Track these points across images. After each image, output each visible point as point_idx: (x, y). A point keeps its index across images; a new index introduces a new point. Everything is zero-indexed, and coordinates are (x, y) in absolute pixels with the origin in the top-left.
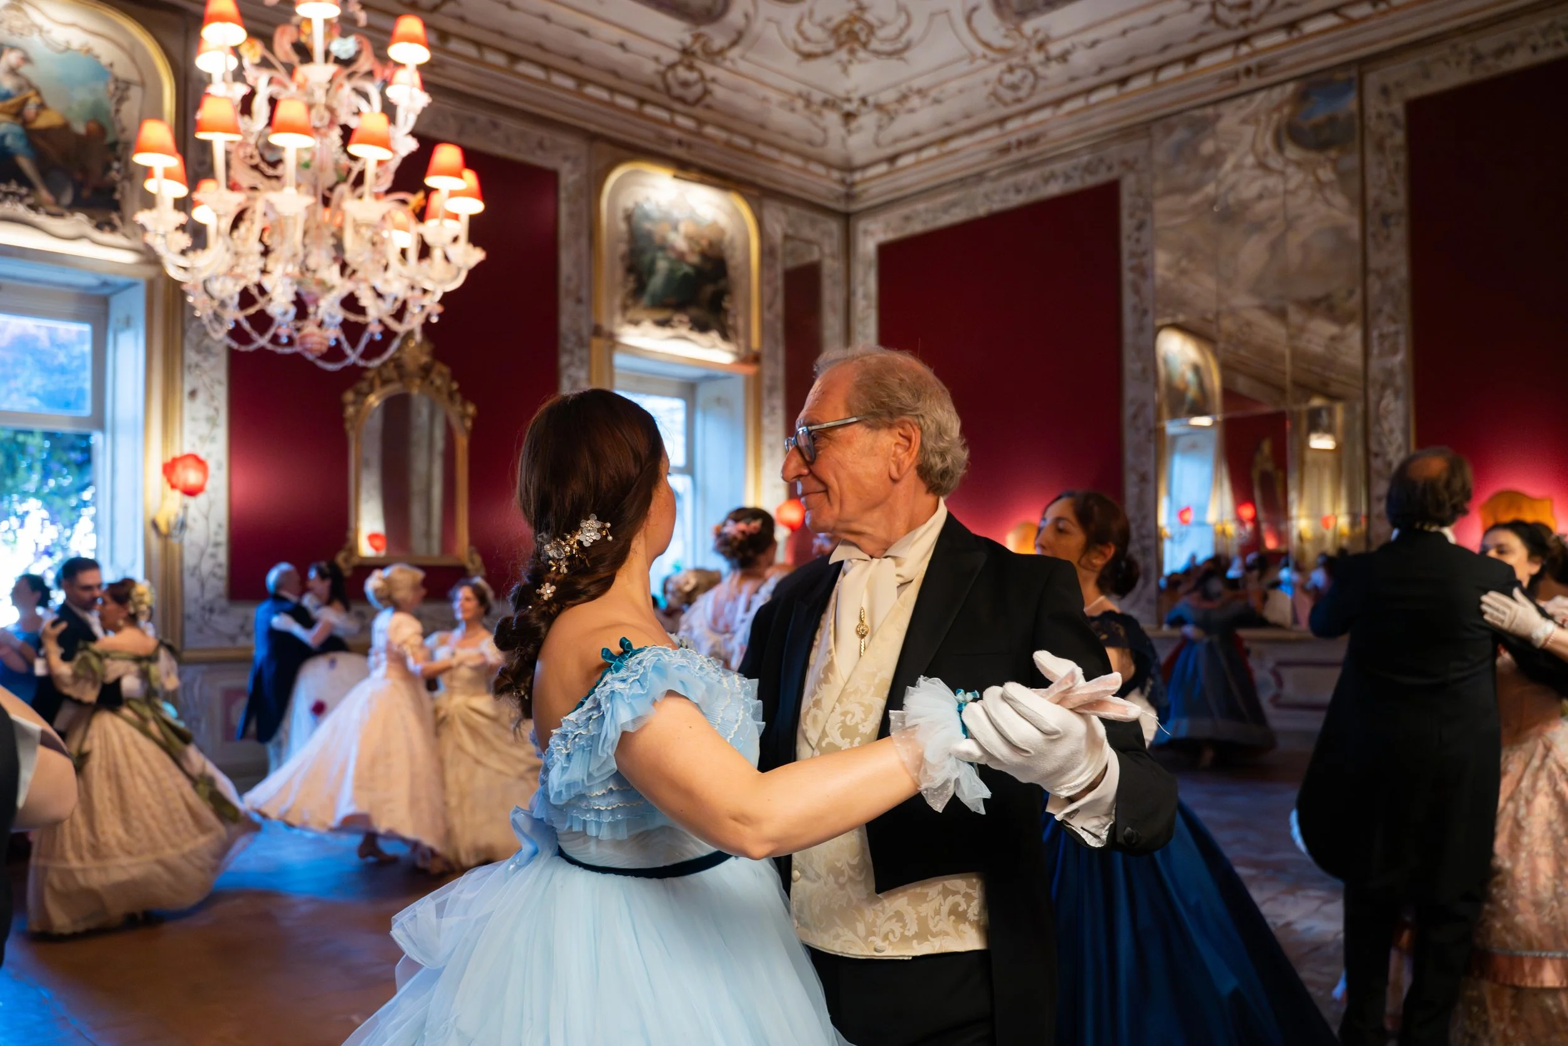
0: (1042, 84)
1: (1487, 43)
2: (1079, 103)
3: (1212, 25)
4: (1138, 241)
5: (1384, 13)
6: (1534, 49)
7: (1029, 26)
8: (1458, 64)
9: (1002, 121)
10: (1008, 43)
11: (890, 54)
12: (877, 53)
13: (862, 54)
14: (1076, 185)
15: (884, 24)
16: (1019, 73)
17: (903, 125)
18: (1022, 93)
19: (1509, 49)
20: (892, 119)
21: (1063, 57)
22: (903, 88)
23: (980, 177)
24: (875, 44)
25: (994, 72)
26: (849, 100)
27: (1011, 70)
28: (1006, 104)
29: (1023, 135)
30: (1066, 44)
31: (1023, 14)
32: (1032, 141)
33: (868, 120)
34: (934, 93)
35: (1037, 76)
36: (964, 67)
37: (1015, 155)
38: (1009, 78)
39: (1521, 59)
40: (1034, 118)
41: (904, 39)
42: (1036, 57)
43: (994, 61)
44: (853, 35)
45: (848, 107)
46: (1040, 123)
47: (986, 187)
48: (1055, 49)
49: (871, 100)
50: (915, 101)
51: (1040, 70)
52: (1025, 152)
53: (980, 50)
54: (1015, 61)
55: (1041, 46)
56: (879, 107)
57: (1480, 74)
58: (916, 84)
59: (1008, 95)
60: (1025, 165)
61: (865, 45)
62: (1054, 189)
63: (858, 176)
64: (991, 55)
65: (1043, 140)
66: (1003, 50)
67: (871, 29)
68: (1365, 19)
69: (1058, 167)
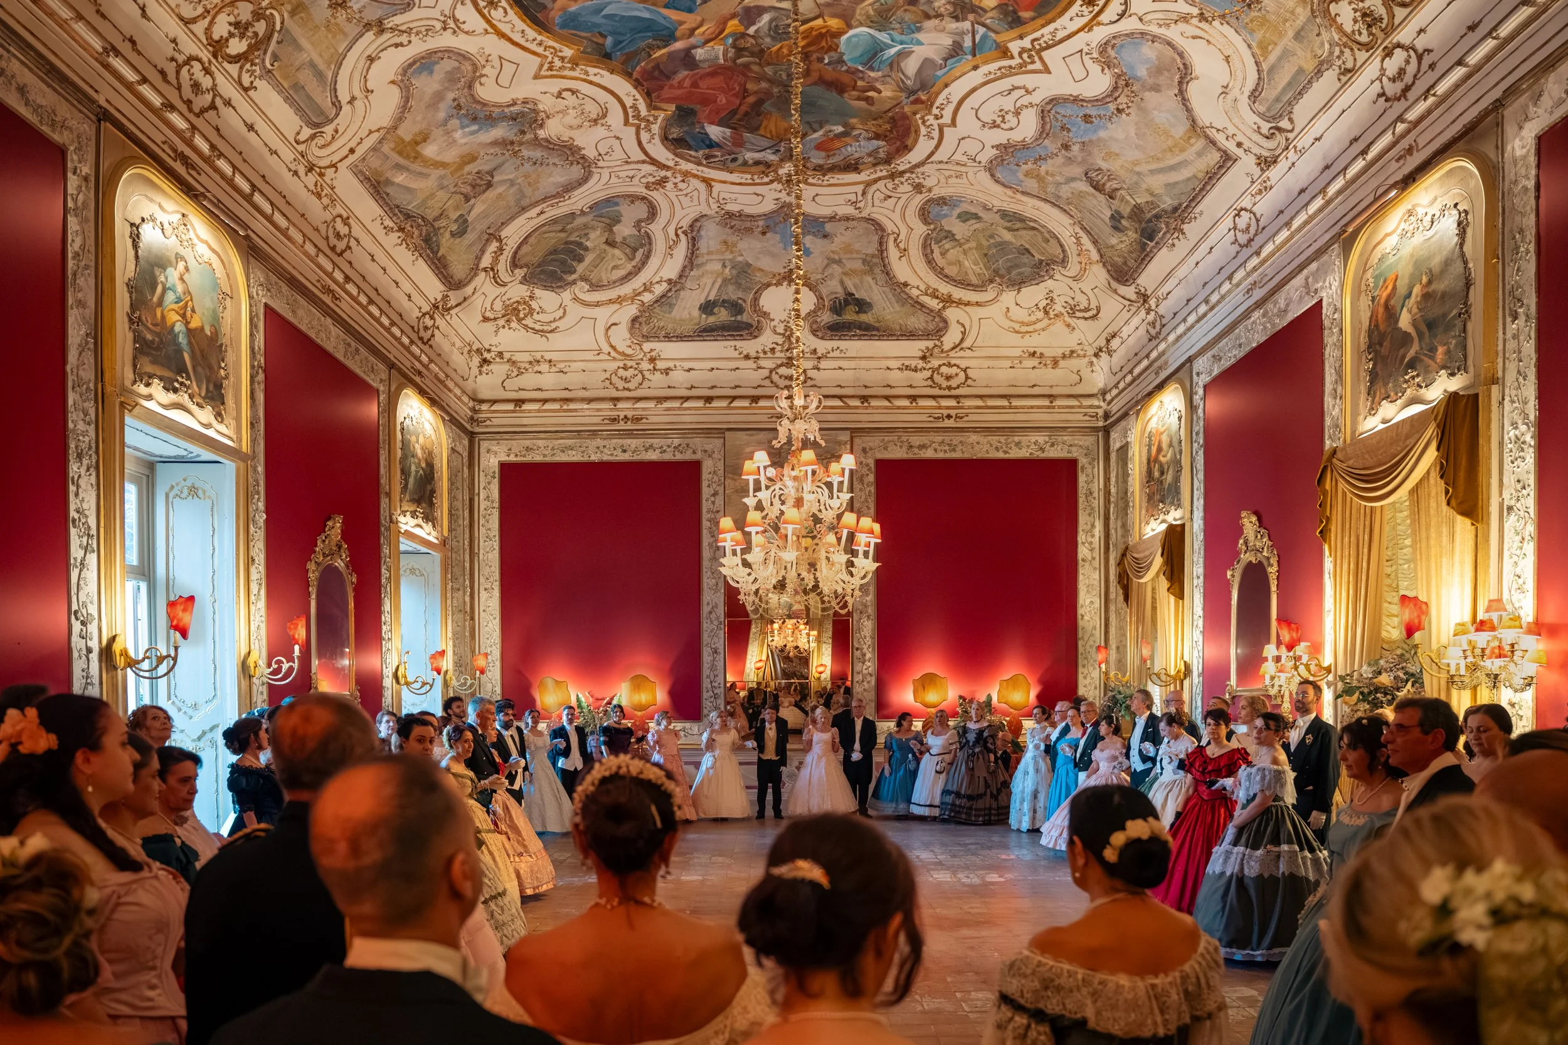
0: (646, 384)
1: (916, 440)
2: (676, 404)
3: (767, 383)
4: (713, 503)
5: (866, 408)
6: (936, 450)
7: (647, 346)
8: (901, 447)
9: (615, 400)
10: (629, 351)
11: (536, 331)
12: (526, 327)
13: (514, 325)
14: (668, 457)
15: (542, 311)
16: (631, 372)
17: (529, 380)
18: (631, 385)
19: (922, 447)
20: (520, 374)
21: (667, 371)
22: (538, 356)
23: (594, 434)
24: (528, 321)
25: (613, 365)
26: (489, 351)
27: (625, 368)
28: (617, 389)
29: (630, 414)
30: (671, 364)
31: (647, 338)
32: (637, 420)
33: (499, 369)
34: (561, 366)
35: (644, 378)
36: (589, 356)
37: (621, 426)
38: (621, 372)
39: (929, 454)
40: (639, 405)
41: (554, 325)
42: (645, 365)
43: (614, 359)
44: (516, 311)
45: (486, 355)
46: (644, 409)
47: (599, 442)
48: (660, 365)
49: (507, 356)
50: (544, 367)
51: (647, 374)
52: (630, 426)
53: (606, 348)
54: (629, 363)
55: (652, 360)
56: (513, 363)
57: (910, 456)
58: (548, 356)
59: (621, 384)
60: (630, 434)
61: (519, 320)
62: (653, 456)
63: (484, 407)
64: (613, 354)
65: (644, 421)
66: (623, 354)
67: (531, 312)
68: (856, 407)
69: (656, 442)
